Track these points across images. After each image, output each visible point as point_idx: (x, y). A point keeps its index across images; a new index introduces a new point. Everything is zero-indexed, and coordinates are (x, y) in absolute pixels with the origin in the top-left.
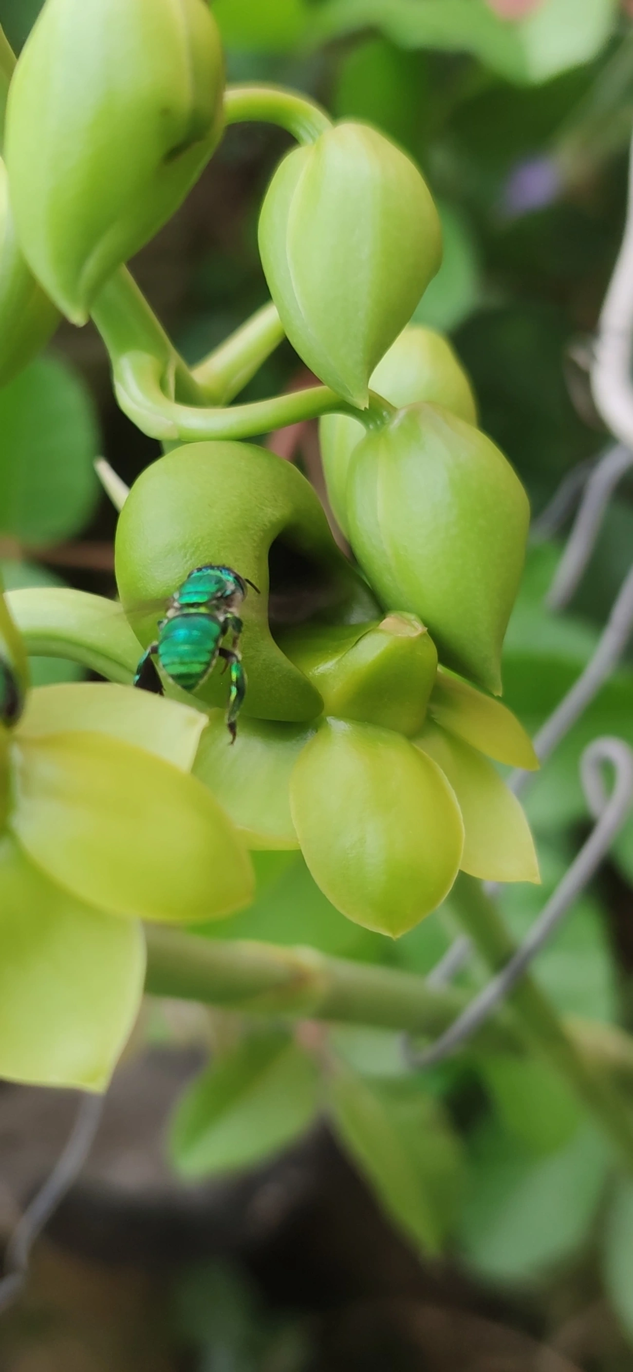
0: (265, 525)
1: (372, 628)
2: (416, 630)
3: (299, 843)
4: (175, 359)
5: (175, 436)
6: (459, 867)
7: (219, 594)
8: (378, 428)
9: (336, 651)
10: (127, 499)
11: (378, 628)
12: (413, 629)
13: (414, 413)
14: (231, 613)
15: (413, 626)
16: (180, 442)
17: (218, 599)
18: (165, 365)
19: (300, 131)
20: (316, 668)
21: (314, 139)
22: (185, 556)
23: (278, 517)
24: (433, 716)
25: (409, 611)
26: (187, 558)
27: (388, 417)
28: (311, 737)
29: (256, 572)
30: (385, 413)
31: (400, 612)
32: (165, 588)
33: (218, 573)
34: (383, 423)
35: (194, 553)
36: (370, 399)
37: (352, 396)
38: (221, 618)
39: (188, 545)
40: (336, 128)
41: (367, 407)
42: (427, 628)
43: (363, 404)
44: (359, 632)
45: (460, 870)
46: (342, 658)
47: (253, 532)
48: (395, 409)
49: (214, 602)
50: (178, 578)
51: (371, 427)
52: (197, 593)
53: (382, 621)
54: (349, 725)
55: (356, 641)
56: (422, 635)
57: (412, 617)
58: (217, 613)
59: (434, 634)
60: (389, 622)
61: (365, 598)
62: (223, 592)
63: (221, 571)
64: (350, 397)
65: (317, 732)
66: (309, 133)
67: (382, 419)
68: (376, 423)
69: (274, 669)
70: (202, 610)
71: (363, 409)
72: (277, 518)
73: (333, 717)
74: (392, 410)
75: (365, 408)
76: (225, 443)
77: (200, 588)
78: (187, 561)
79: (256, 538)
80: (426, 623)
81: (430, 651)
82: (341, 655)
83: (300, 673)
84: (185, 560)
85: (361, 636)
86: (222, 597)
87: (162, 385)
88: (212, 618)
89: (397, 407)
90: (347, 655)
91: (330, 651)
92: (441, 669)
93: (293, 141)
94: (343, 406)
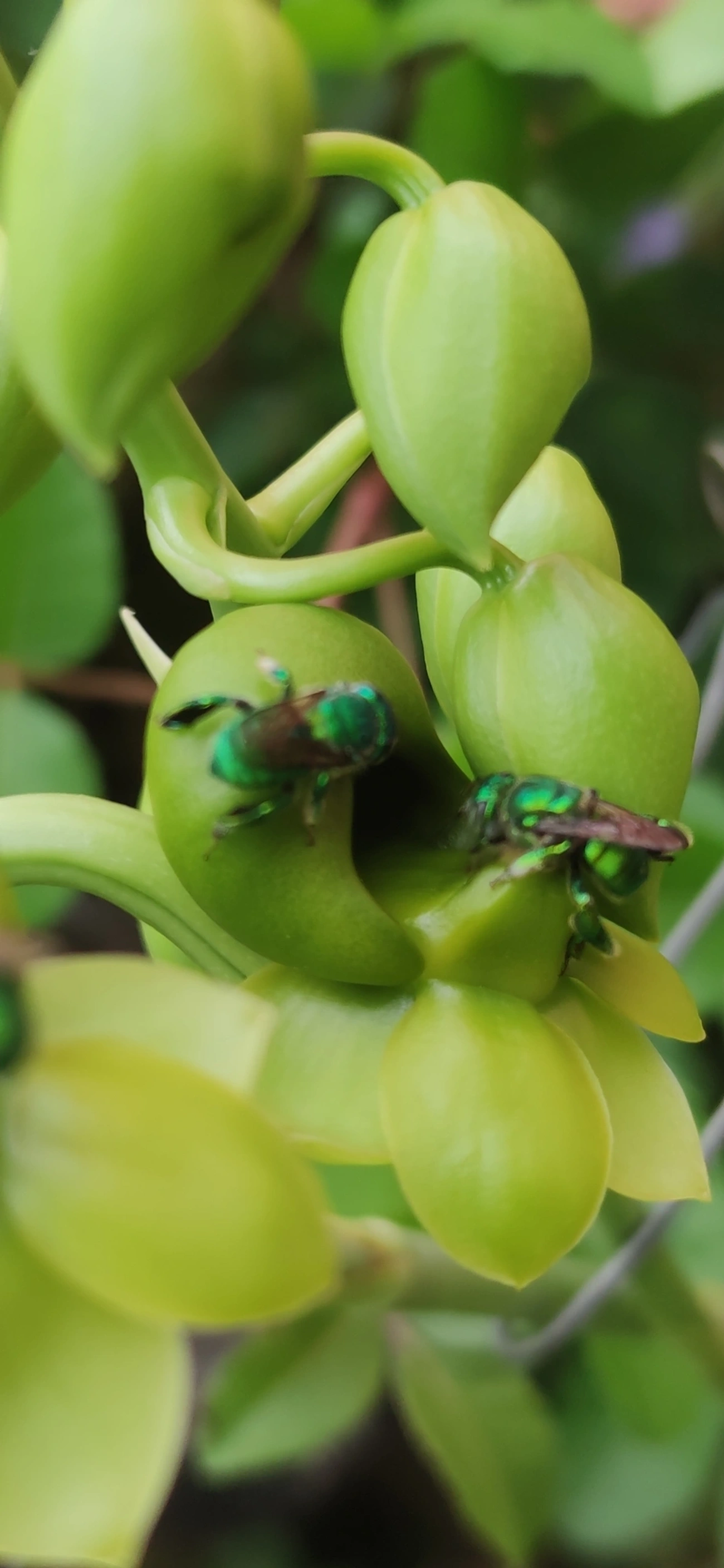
3: (392, 1157)
4: (228, 489)
5: (226, 596)
6: (607, 1184)
8: (497, 588)
10: (168, 670)
13: (546, 572)
16: (236, 604)
18: (213, 496)
19: (402, 194)
20: (415, 913)
21: (418, 200)
24: (569, 976)
27: (511, 573)
28: (406, 1008)
30: (507, 568)
34: (505, 581)
40: (451, 188)
41: (489, 567)
43: (484, 563)
45: (607, 1189)
46: (449, 901)
48: (521, 563)
51: (489, 586)
54: (457, 991)
65: (415, 999)
66: (414, 195)
67: (505, 577)
68: (495, 581)
71: (483, 569)
73: (436, 979)
74: (518, 564)
75: (487, 567)
82: (448, 897)
83: (393, 926)
87: (210, 524)
89: (524, 561)
90: (456, 897)
93: (392, 207)
94: (450, 560)
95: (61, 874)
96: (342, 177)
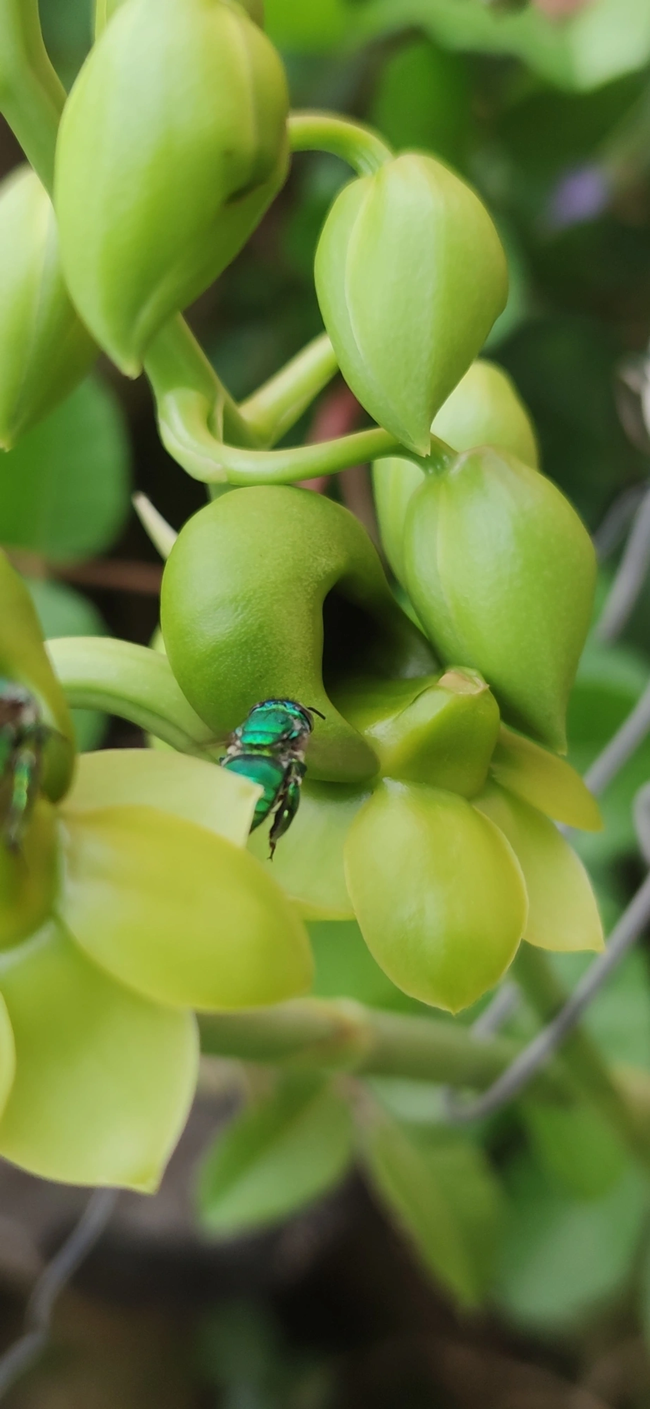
0: (320, 576)
1: (430, 685)
2: (478, 687)
3: (355, 914)
4: (224, 396)
5: (224, 479)
6: (523, 936)
7: (285, 736)
8: (437, 473)
9: (393, 707)
10: (174, 545)
11: (438, 684)
12: (475, 686)
13: (476, 459)
14: (296, 757)
15: (475, 683)
16: (230, 486)
17: (283, 741)
18: (212, 402)
19: (361, 163)
20: (372, 725)
21: (373, 170)
22: (236, 610)
23: (333, 567)
24: (494, 776)
25: (471, 666)
26: (238, 613)
27: (448, 462)
28: (365, 800)
29: (311, 626)
30: (445, 458)
31: (462, 667)
32: (214, 643)
33: (281, 707)
34: (443, 467)
35: (245, 607)
36: (431, 444)
37: (413, 442)
38: (285, 764)
39: (239, 598)
40: (399, 159)
41: (429, 455)
42: (488, 686)
43: (425, 451)
44: (417, 687)
45: (522, 939)
46: (399, 716)
47: (306, 583)
48: (456, 453)
49: (279, 745)
50: (229, 633)
51: (432, 471)
52: (261, 733)
53: (441, 677)
54: (406, 786)
55: (415, 697)
56: (484, 693)
57: (473, 673)
58: (282, 757)
59: (497, 691)
60: (449, 678)
61: (422, 651)
62: (289, 733)
63: (285, 706)
64: (411, 443)
65: (372, 793)
66: (368, 163)
67: (442, 464)
68: (436, 468)
69: (329, 728)
70: (266, 753)
71: (424, 456)
72: (332, 569)
73: (389, 778)
74: (453, 454)
75: (427, 455)
76: (276, 488)
77: (265, 728)
78: (239, 615)
79: (309, 590)
80: (488, 680)
81: (492, 710)
82: (398, 713)
83: (355, 733)
84: (236, 614)
85: (418, 693)
86: (287, 738)
87: (210, 424)
88: (274, 762)
89: (458, 451)
90: (404, 712)
91: (386, 708)
92: (503, 727)
93: (352, 172)
94: (401, 450)
95: (94, 700)
96: (313, 152)
